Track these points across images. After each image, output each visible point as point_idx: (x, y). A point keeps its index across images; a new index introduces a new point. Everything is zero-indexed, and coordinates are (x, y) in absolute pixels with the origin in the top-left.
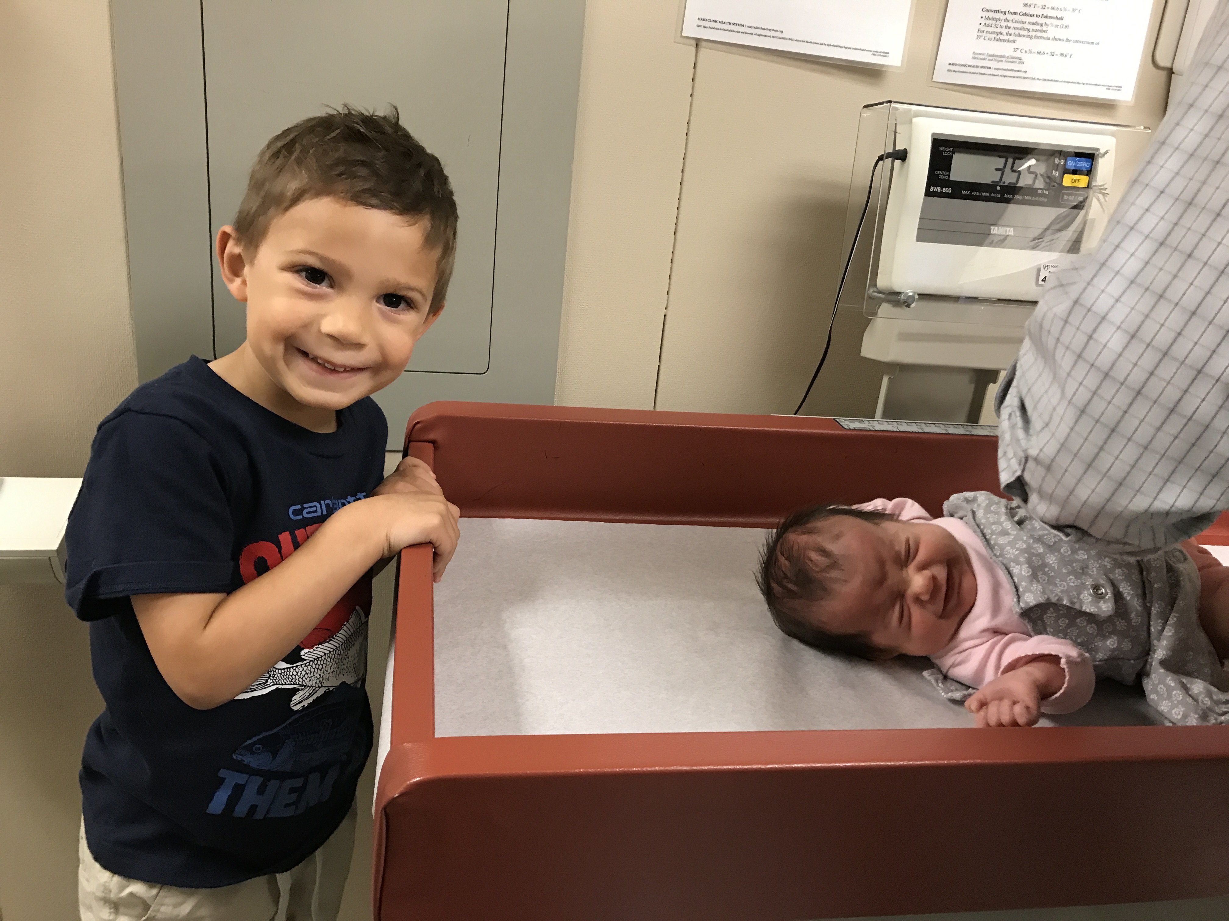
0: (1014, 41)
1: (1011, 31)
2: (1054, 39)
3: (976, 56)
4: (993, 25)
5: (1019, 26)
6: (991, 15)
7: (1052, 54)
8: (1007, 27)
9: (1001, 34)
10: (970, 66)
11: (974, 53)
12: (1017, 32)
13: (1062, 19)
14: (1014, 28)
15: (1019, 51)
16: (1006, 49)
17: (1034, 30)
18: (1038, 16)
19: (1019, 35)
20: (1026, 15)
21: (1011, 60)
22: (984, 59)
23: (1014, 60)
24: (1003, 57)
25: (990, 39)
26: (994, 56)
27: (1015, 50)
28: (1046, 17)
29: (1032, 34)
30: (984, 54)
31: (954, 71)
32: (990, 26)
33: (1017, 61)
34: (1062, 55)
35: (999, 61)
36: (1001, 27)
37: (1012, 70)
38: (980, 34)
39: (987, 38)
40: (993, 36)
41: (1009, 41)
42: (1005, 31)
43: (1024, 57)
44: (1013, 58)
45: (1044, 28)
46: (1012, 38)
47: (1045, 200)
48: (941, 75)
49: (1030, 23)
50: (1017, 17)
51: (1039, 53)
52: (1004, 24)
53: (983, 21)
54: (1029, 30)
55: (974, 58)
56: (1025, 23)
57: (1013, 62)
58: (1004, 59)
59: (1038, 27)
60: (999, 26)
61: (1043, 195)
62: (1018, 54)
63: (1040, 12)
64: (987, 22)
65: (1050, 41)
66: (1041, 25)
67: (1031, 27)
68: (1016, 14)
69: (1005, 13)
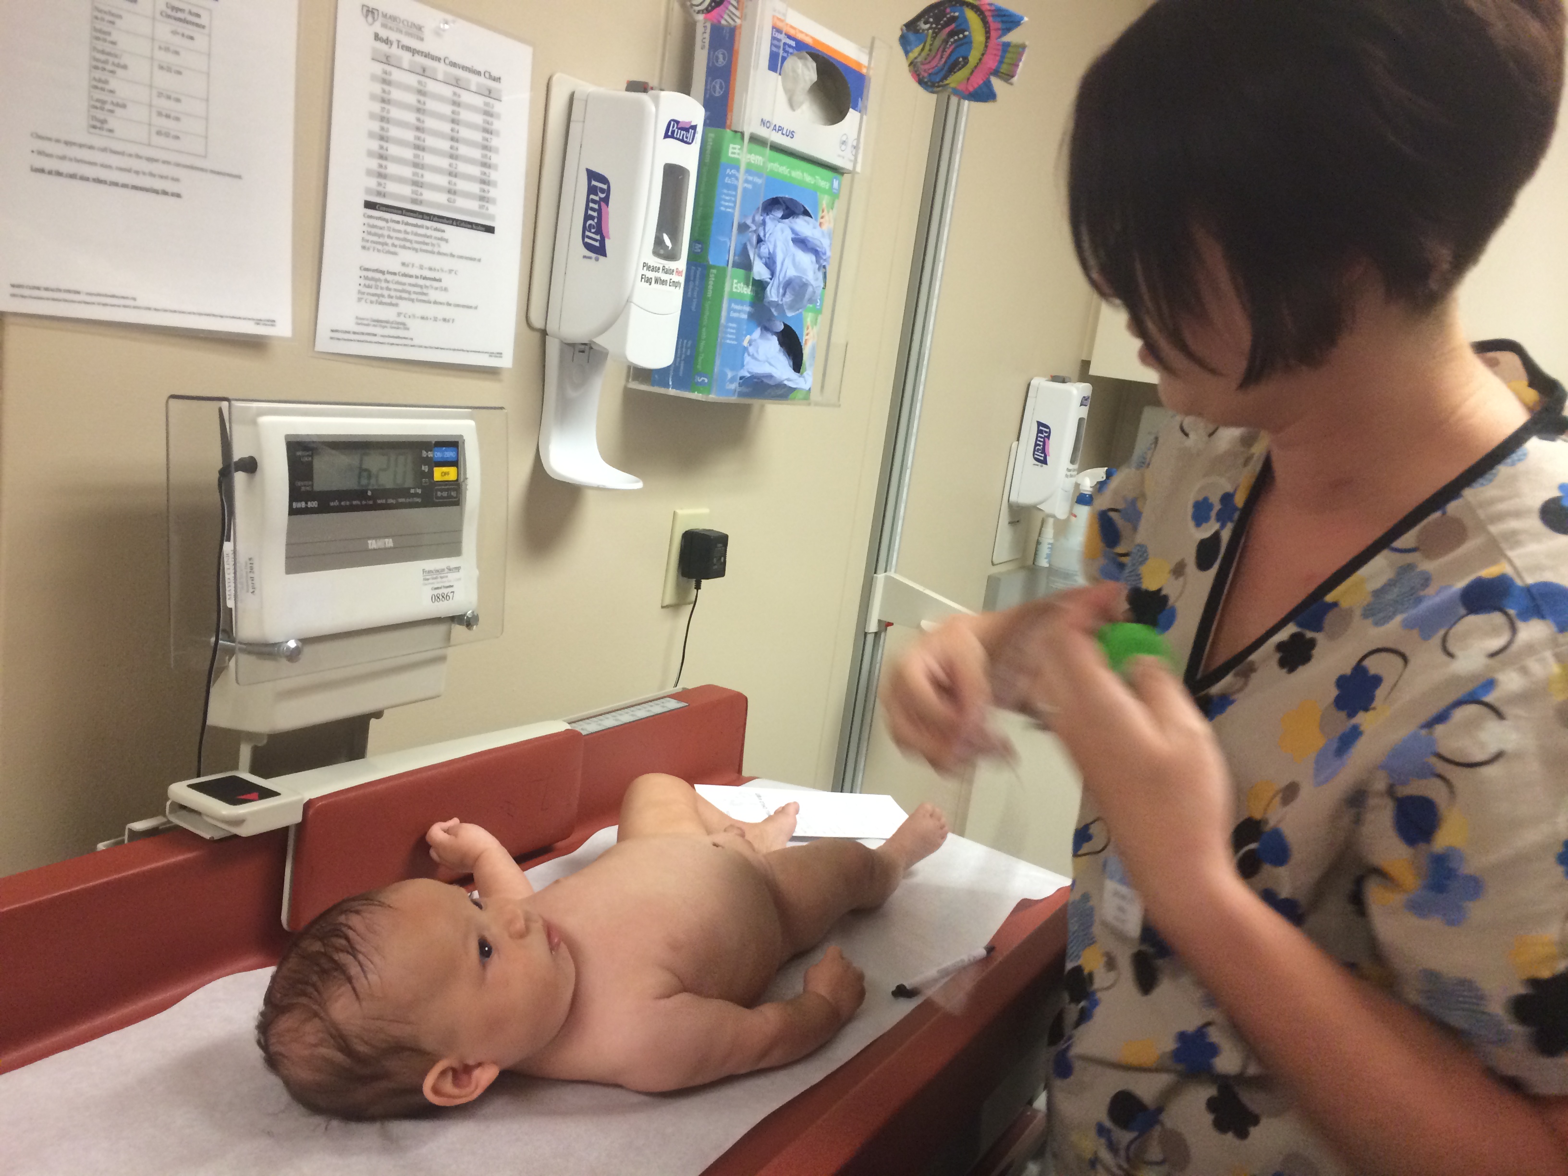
0: (396, 305)
1: (393, 293)
2: (435, 303)
3: (360, 321)
4: (373, 287)
5: (400, 287)
6: (370, 274)
7: (435, 319)
8: (388, 289)
9: (383, 296)
10: (354, 333)
11: (357, 318)
12: (398, 294)
13: (440, 280)
14: (395, 290)
15: (402, 316)
16: (387, 313)
17: (415, 293)
18: (417, 277)
19: (401, 298)
20: (405, 275)
21: (396, 326)
22: (368, 325)
23: (400, 326)
24: (387, 322)
25: (372, 302)
26: (378, 321)
27: (399, 314)
28: (425, 278)
29: (413, 296)
30: (367, 320)
31: (338, 339)
32: (369, 287)
33: (401, 326)
34: (445, 320)
35: (384, 327)
36: (382, 288)
37: (398, 337)
38: (360, 296)
39: (368, 301)
40: (374, 299)
41: (391, 304)
42: (386, 293)
43: (409, 322)
44: (398, 323)
45: (425, 291)
46: (394, 301)
47: (419, 500)
48: (324, 343)
49: (410, 285)
50: (397, 278)
51: (423, 318)
52: (384, 285)
53: (363, 282)
54: (409, 293)
55: (359, 324)
56: (404, 284)
57: (398, 328)
58: (388, 325)
59: (418, 290)
60: (379, 288)
61: (416, 495)
62: (401, 319)
63: (418, 272)
64: (367, 282)
65: (432, 305)
66: (421, 287)
67: (412, 289)
68: (395, 274)
69: (383, 272)
